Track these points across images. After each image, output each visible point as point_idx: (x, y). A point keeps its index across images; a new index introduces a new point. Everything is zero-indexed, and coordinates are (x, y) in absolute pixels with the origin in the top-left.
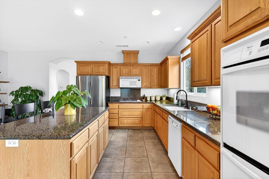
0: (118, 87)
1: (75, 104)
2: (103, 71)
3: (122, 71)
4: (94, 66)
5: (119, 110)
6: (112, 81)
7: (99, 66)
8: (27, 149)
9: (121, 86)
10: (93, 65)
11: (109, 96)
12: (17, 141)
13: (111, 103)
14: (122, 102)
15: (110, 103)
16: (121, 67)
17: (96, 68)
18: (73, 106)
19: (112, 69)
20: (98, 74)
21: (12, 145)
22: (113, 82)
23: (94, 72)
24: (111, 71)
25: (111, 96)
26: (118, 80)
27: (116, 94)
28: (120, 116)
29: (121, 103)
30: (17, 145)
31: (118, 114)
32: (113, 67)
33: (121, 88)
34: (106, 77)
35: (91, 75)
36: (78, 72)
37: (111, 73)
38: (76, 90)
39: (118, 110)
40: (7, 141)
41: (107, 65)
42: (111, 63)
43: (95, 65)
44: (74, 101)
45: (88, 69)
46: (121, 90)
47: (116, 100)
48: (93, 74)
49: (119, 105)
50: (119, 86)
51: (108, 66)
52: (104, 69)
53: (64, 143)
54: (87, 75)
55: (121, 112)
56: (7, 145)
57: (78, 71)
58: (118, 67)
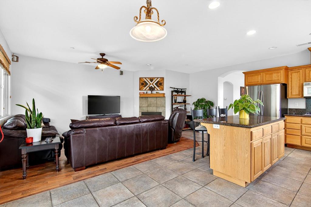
0: (301, 96)
1: (249, 110)
2: (277, 79)
3: (307, 75)
4: (264, 75)
5: (302, 125)
6: (291, 89)
7: (272, 74)
8: (224, 131)
9: (305, 96)
10: (264, 73)
11: (286, 108)
12: (219, 125)
13: (289, 116)
14: (308, 115)
15: (287, 116)
16: (307, 70)
17: (267, 76)
18: (247, 112)
19: (291, 75)
20: (270, 82)
21: (216, 127)
22: (293, 90)
23: (264, 80)
24: (290, 76)
25: (288, 108)
26: (301, 88)
27: (297, 106)
28: (304, 133)
29: (305, 116)
30: (219, 128)
31: (300, 131)
32: (292, 71)
33: (307, 98)
34: (282, 85)
35: (261, 84)
36: (247, 83)
37: (290, 80)
38: (250, 99)
39: (300, 125)
40: (214, 125)
41: (282, 72)
42: (288, 68)
43: (266, 73)
44: (248, 107)
45: (258, 79)
46: (307, 99)
47: (299, 113)
48: (264, 83)
49: (301, 119)
50: (303, 95)
51: (285, 72)
52: (278, 76)
53: (247, 130)
54: (256, 85)
55: (306, 128)
56: (214, 127)
57: (247, 81)
58: (301, 71)
